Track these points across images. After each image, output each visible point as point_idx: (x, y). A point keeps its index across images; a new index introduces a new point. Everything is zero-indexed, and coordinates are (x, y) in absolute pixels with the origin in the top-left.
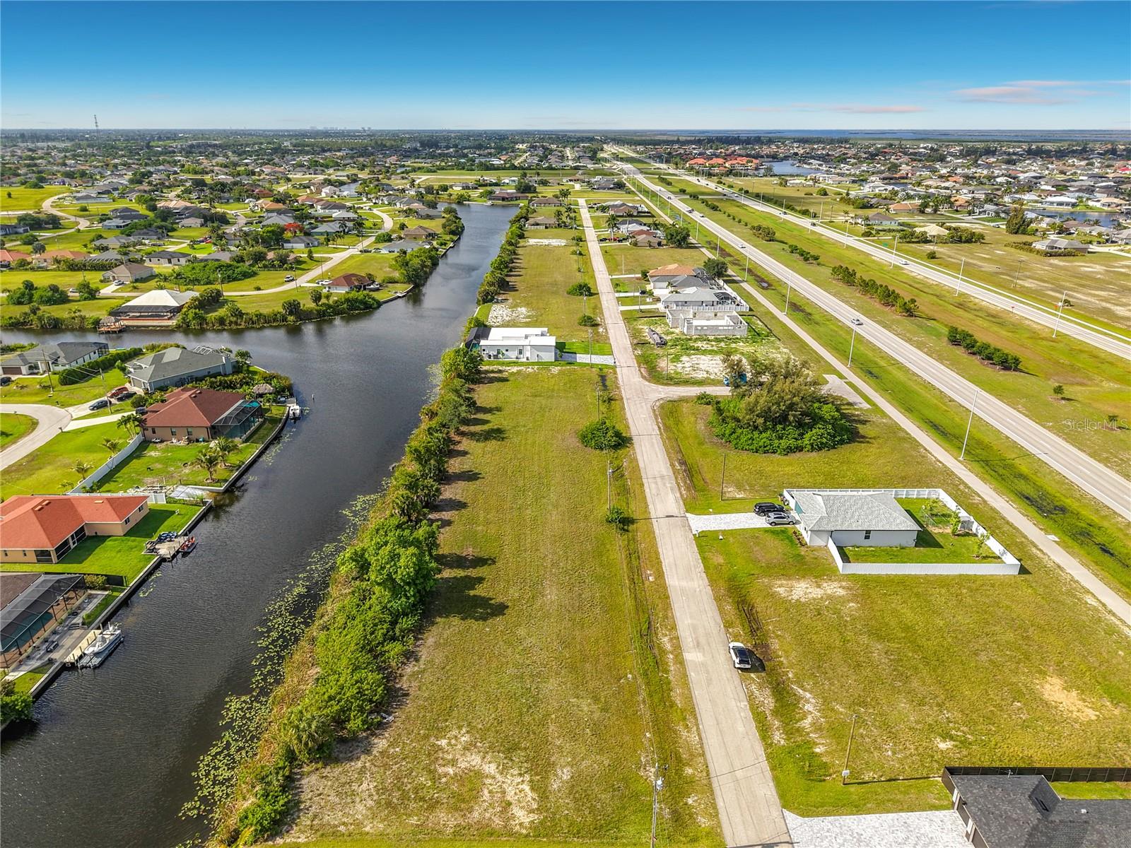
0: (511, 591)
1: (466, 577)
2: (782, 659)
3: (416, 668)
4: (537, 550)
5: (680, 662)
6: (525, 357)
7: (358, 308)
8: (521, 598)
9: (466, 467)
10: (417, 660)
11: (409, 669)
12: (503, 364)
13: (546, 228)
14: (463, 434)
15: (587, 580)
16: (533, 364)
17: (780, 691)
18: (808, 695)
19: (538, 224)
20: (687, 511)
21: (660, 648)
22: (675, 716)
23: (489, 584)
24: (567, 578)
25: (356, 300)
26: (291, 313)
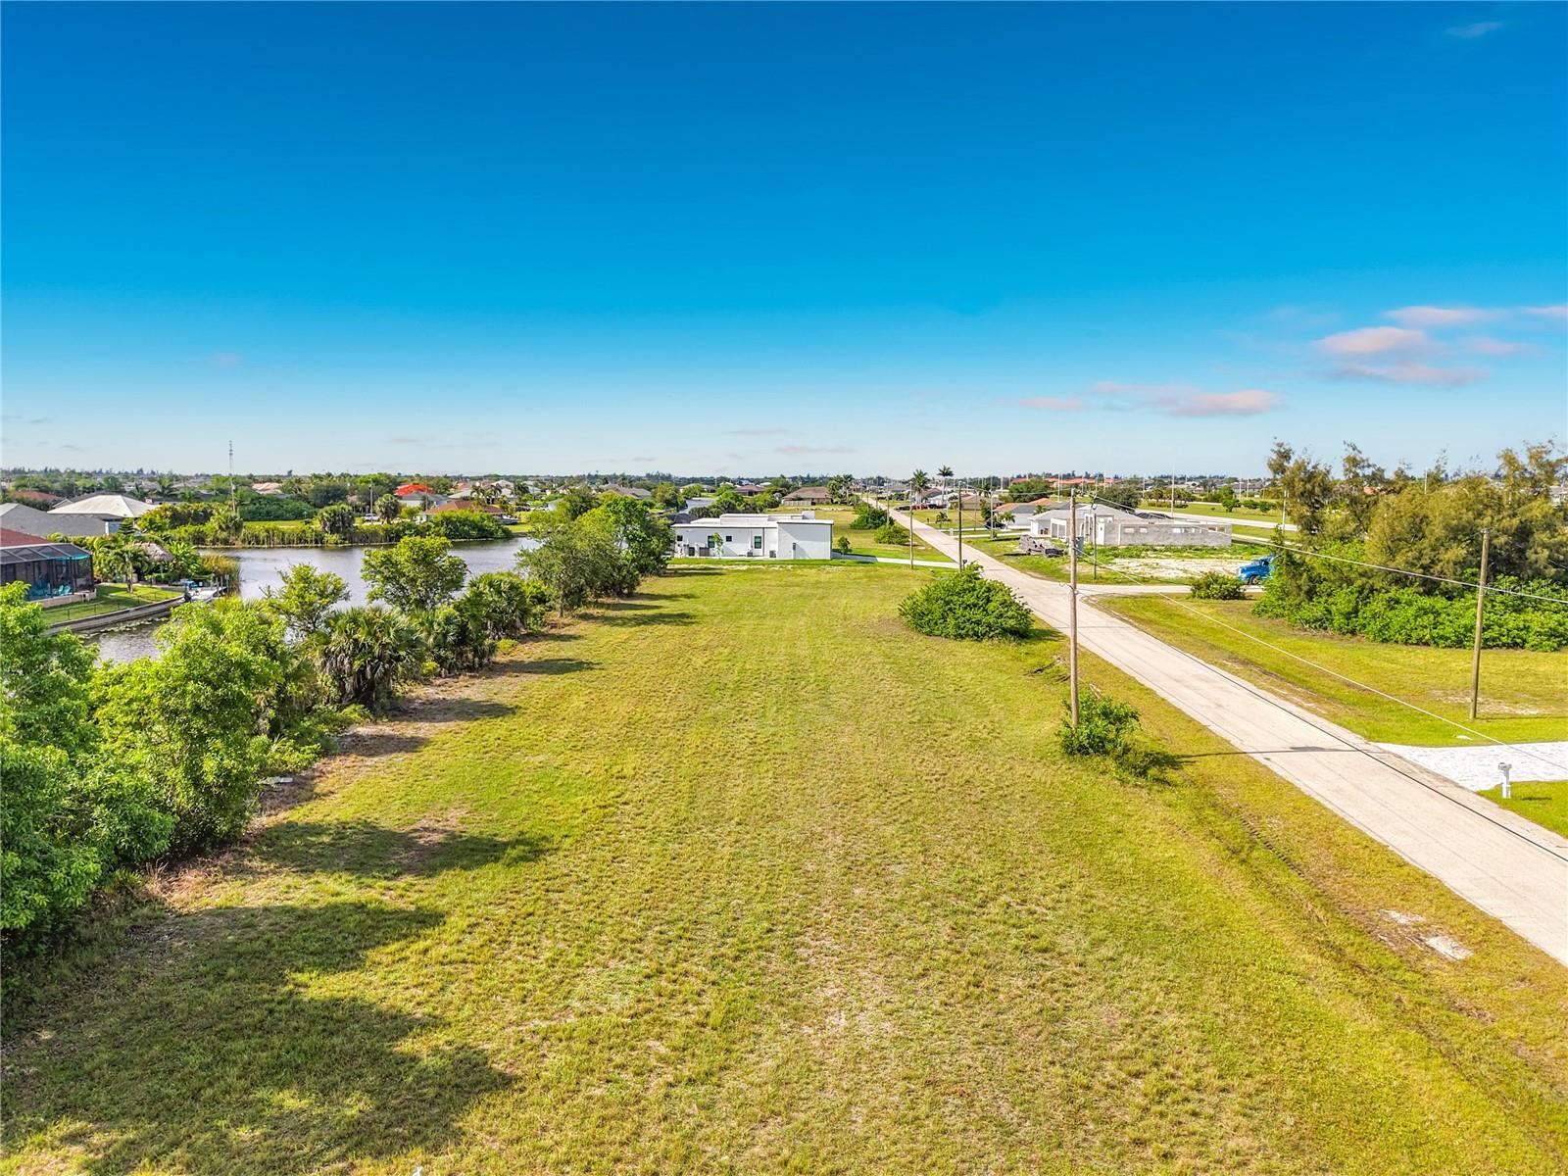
0: (593, 981)
1: (360, 907)
4: (771, 818)
6: (767, 553)
7: (467, 535)
8: (646, 1017)
9: (564, 654)
12: (719, 562)
13: (813, 504)
14: (585, 617)
15: (1065, 942)
16: (783, 563)
19: (800, 499)
23: (473, 941)
24: (944, 927)
25: (464, 522)
26: (334, 530)
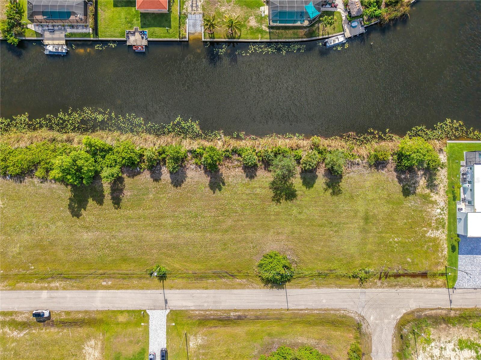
2: (44, 330)
3: (36, 183)
5: (42, 289)
10: (41, 182)
11: (36, 180)
17: (24, 325)
18: (22, 335)
20: (171, 311)
21: (52, 281)
22: (11, 282)
